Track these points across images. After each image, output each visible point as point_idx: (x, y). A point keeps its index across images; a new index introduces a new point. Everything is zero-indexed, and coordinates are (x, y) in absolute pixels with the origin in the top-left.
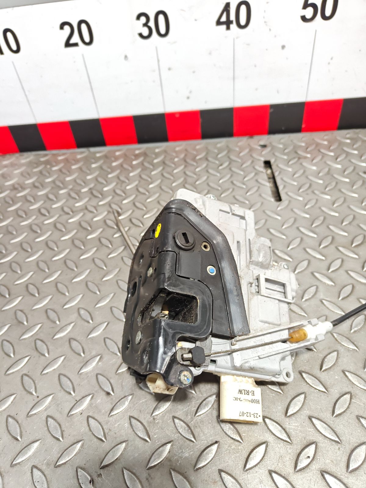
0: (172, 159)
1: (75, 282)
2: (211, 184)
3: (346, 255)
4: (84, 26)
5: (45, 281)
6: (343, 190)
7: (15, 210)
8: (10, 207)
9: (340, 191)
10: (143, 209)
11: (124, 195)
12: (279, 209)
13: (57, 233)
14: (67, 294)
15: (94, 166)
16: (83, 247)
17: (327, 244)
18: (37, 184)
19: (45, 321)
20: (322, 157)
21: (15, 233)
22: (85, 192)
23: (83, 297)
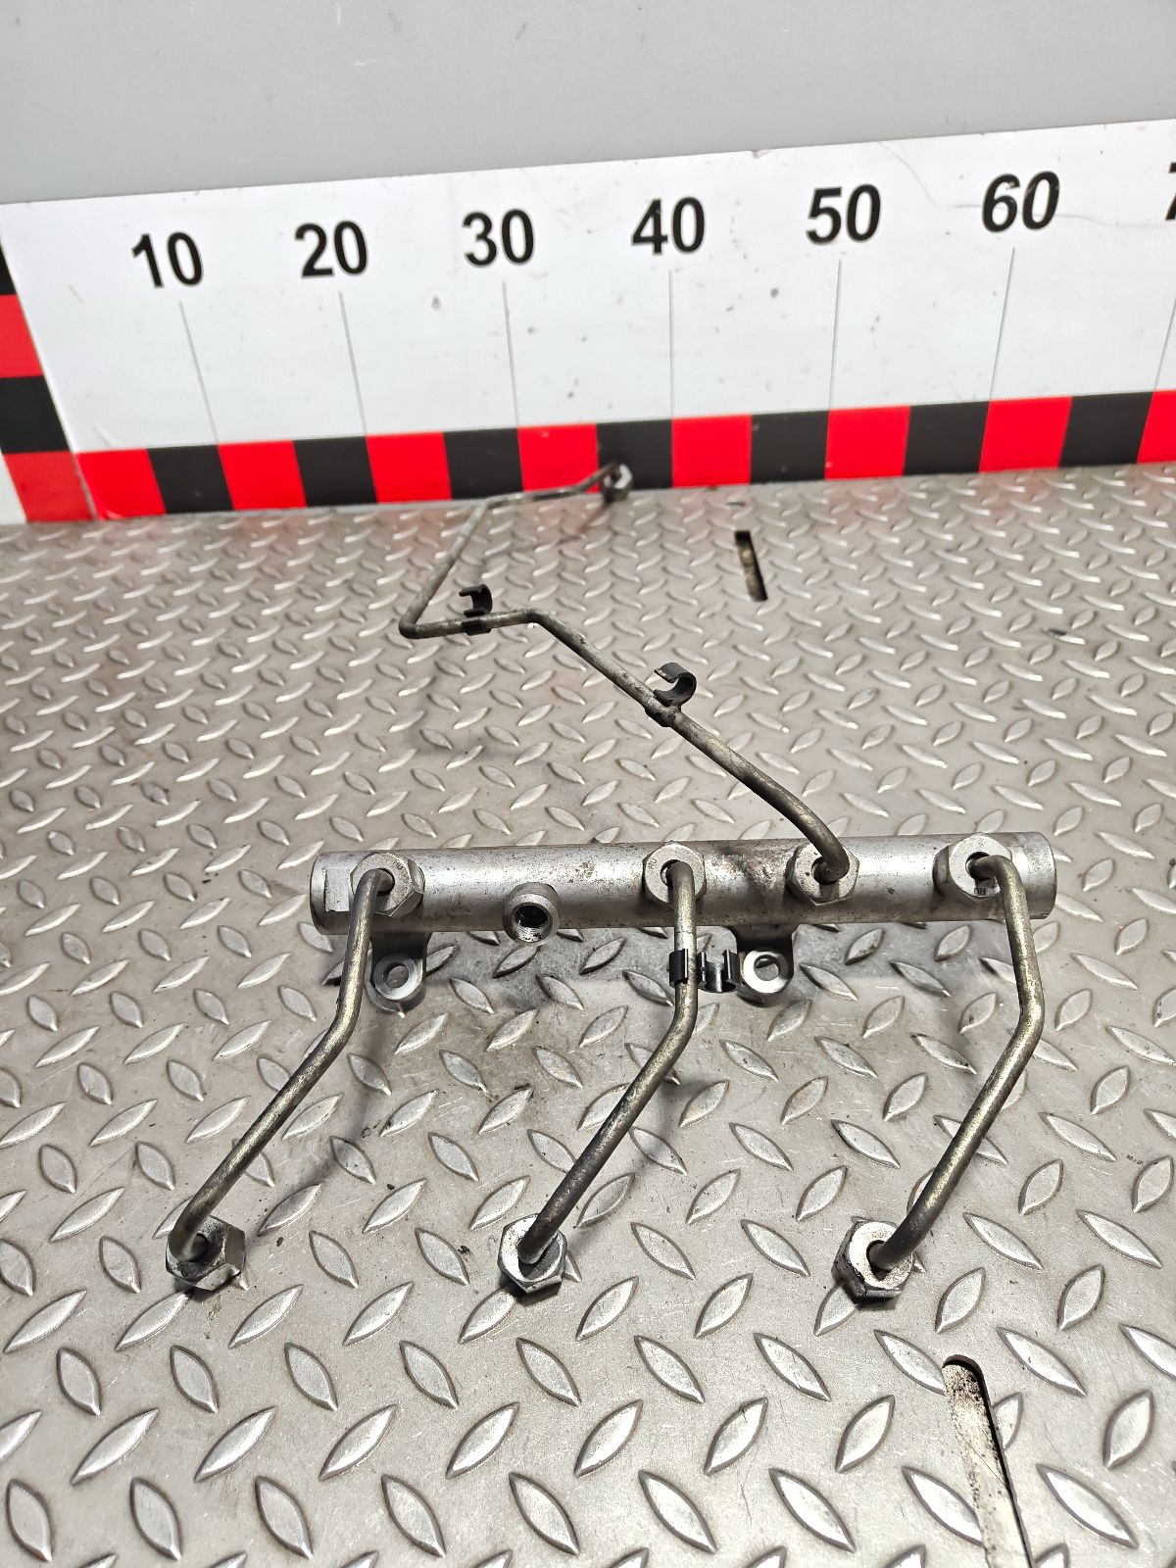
0: (533, 528)
1: (330, 736)
2: (619, 572)
3: (886, 684)
4: (348, 236)
5: (265, 735)
6: (896, 580)
7: (174, 619)
8: (163, 612)
9: (891, 582)
12: (760, 612)
13: (278, 658)
14: (316, 753)
15: (349, 539)
16: (341, 680)
17: (849, 667)
18: (217, 573)
19: (275, 793)
20: (863, 524)
21: (182, 658)
22: (337, 587)
23: (352, 755)
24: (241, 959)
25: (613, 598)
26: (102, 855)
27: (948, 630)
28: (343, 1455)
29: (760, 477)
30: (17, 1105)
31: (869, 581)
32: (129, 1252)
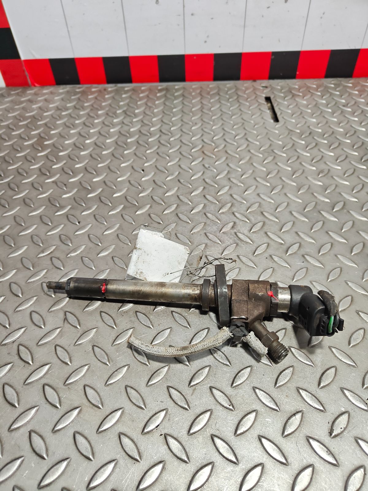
0: (190, 94)
1: (123, 166)
2: (223, 110)
3: (325, 154)
5: (99, 166)
6: (326, 116)
7: (63, 123)
8: (59, 120)
9: (324, 117)
10: (169, 125)
11: (152, 115)
12: (277, 126)
13: (102, 138)
14: (118, 173)
15: (124, 96)
16: (125, 146)
17: (312, 147)
18: (77, 107)
19: (105, 187)
20: (312, 96)
21: (67, 137)
22: (120, 113)
23: (131, 174)
24: (98, 246)
25: (222, 119)
26: (44, 207)
27: (346, 135)
28: (150, 426)
29: (272, 77)
30: (21, 296)
31: (315, 116)
32: (66, 350)
